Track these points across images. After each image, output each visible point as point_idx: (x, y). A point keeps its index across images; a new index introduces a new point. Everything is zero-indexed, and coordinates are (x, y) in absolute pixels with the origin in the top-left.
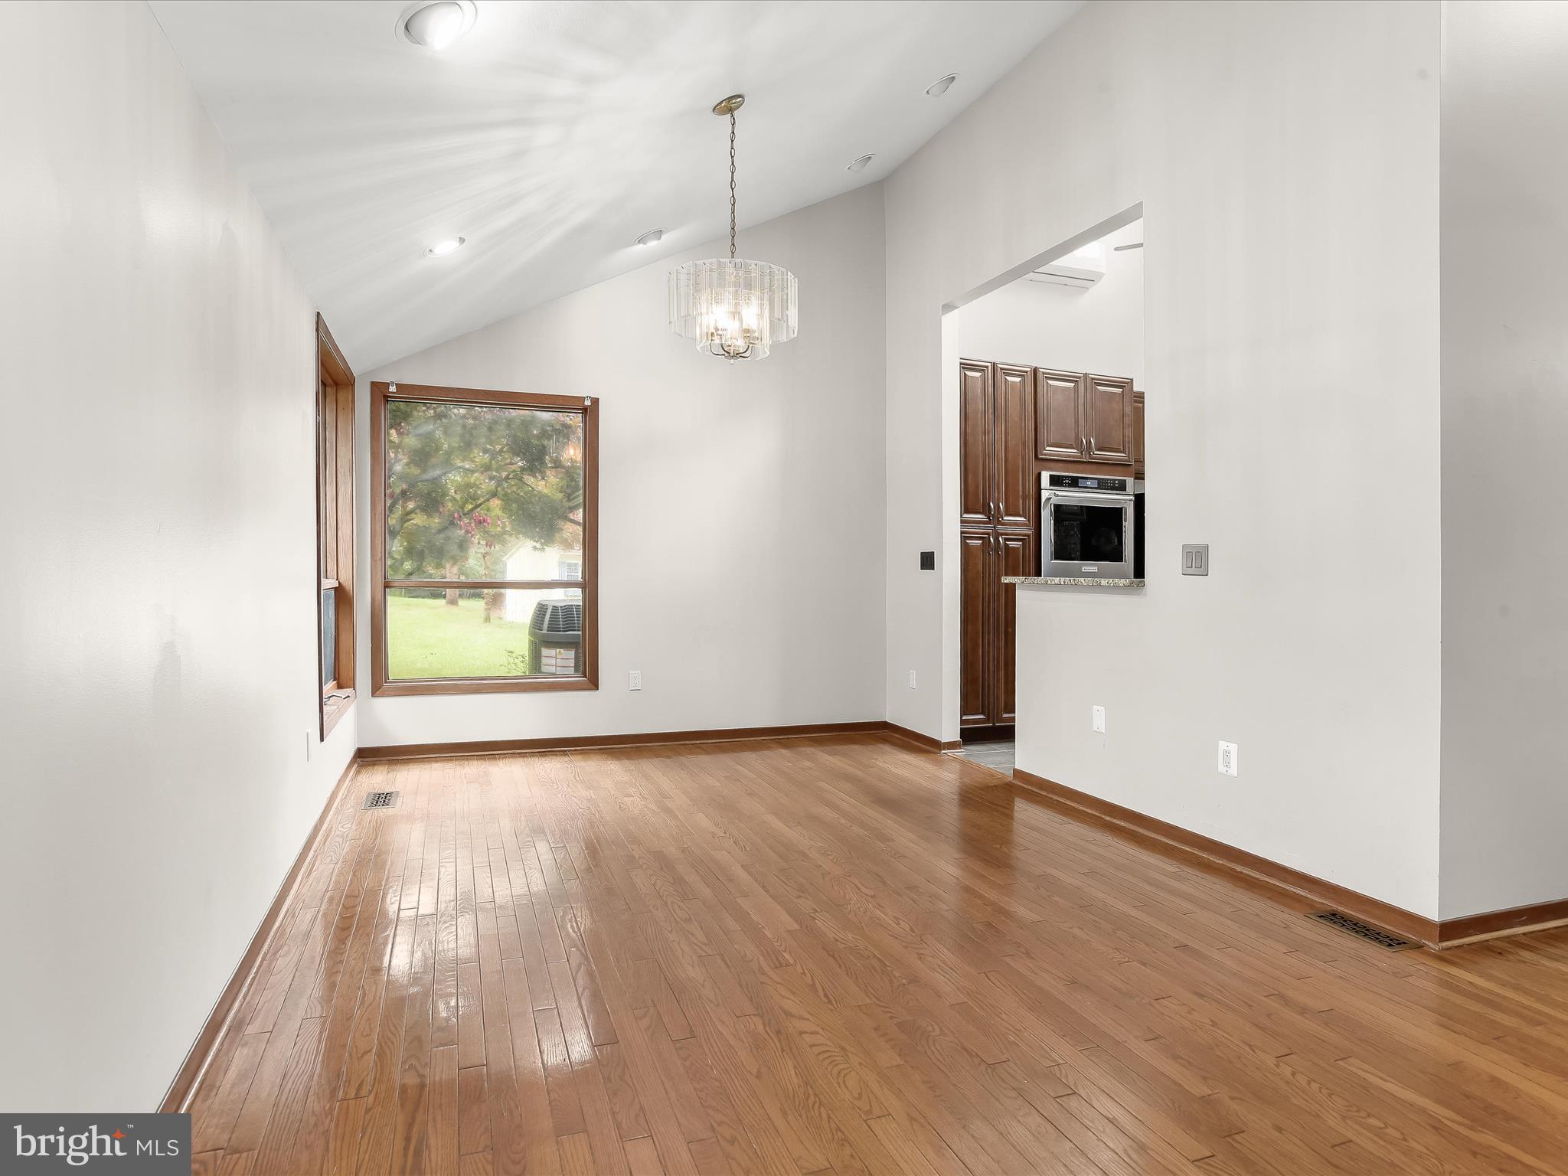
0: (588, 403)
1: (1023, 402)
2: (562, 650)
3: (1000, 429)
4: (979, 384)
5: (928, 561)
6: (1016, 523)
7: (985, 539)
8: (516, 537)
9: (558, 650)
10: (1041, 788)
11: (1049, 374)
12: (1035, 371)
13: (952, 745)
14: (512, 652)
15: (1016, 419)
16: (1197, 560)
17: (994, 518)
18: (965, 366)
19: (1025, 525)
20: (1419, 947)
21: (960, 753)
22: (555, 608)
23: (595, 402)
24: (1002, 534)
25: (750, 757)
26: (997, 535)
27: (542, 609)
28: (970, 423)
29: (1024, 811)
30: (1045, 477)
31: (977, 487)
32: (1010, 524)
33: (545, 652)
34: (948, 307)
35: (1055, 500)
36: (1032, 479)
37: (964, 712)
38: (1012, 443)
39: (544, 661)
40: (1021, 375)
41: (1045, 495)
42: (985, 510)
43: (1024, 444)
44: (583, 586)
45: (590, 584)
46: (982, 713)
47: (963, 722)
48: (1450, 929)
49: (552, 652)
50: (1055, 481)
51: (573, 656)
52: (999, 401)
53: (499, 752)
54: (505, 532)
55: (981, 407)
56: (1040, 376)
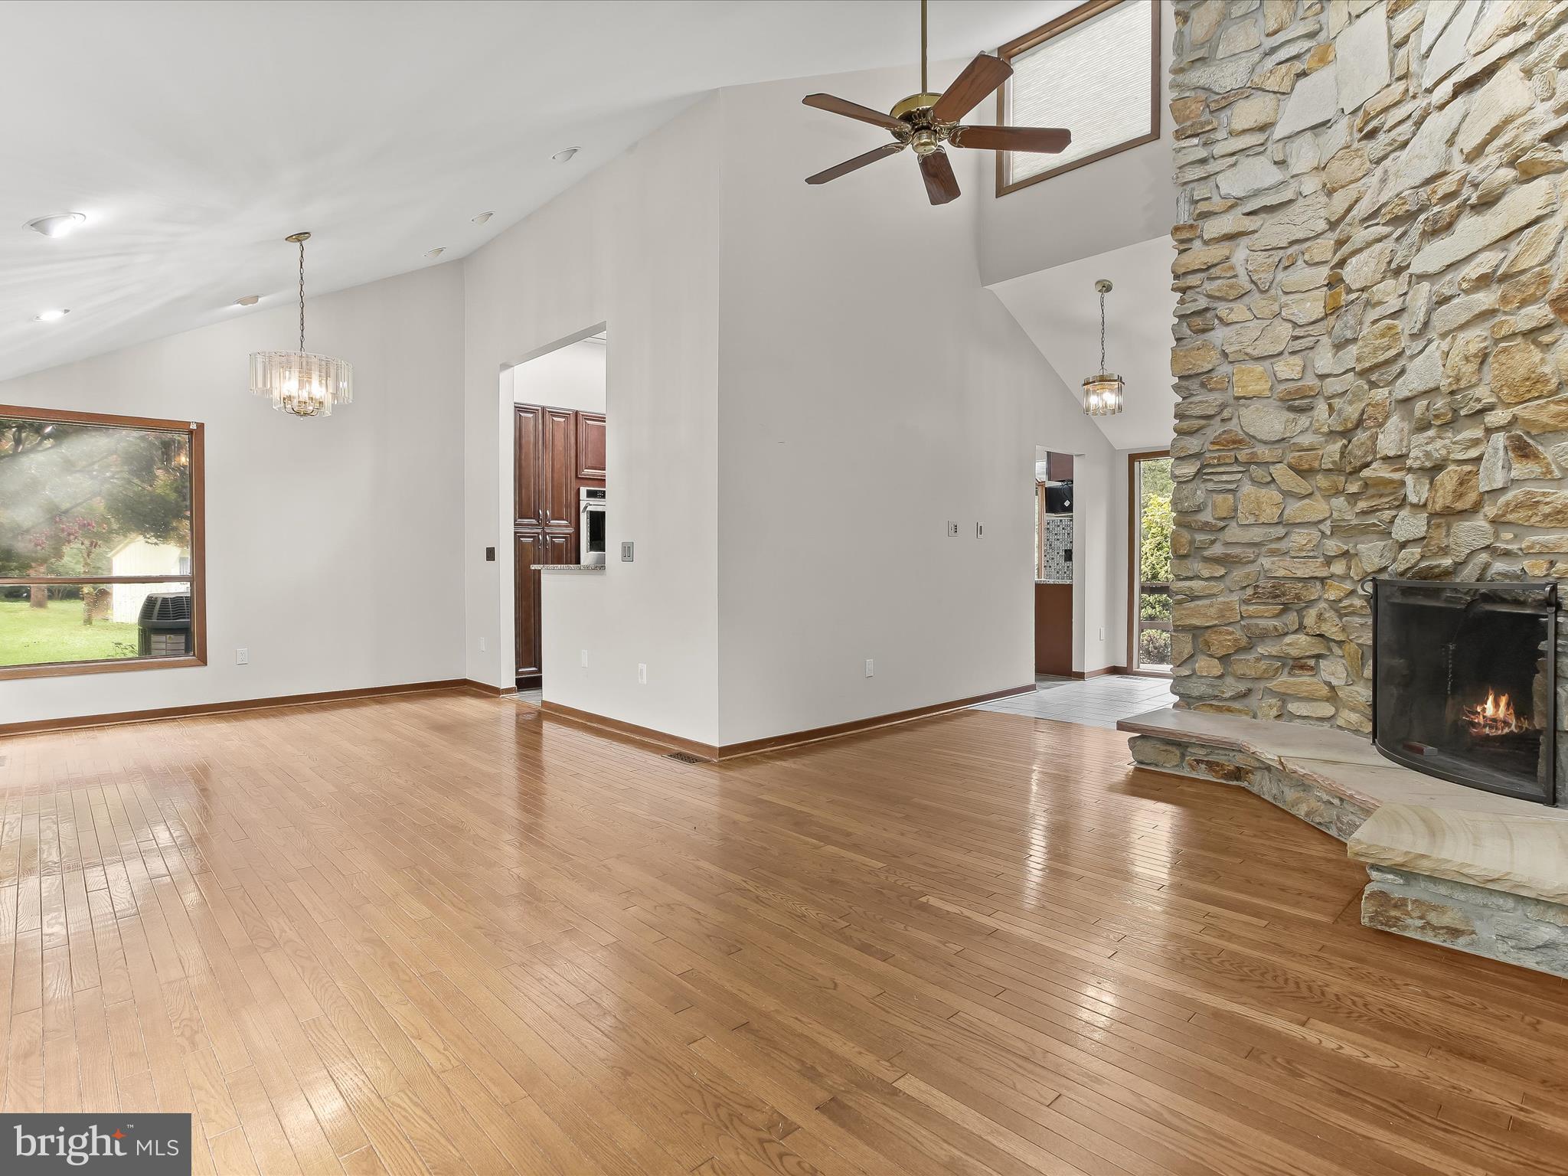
0: (193, 427)
1: (566, 437)
2: (172, 636)
3: (547, 456)
4: (532, 423)
5: (491, 554)
6: (560, 527)
7: (535, 538)
8: (123, 535)
9: (168, 636)
10: (556, 711)
11: (587, 416)
12: (577, 413)
13: (509, 691)
14: (120, 644)
15: (561, 449)
16: (628, 552)
17: (543, 523)
18: (519, 409)
19: (566, 526)
20: (707, 762)
21: (516, 696)
22: (165, 600)
23: (201, 426)
24: (549, 534)
25: (347, 713)
26: (545, 534)
27: (150, 602)
28: (524, 451)
29: (549, 728)
30: (583, 491)
31: (529, 499)
32: (555, 526)
33: (154, 638)
34: (505, 366)
35: (590, 508)
36: (573, 493)
37: (518, 665)
38: (557, 466)
39: (153, 646)
40: (565, 416)
41: (582, 505)
42: (536, 516)
43: (566, 469)
44: (189, 579)
45: (198, 577)
46: (535, 666)
47: (517, 673)
48: (724, 751)
49: (163, 638)
50: (591, 494)
51: (184, 641)
52: (547, 435)
53: (108, 724)
54: (111, 531)
55: (532, 439)
56: (580, 418)
